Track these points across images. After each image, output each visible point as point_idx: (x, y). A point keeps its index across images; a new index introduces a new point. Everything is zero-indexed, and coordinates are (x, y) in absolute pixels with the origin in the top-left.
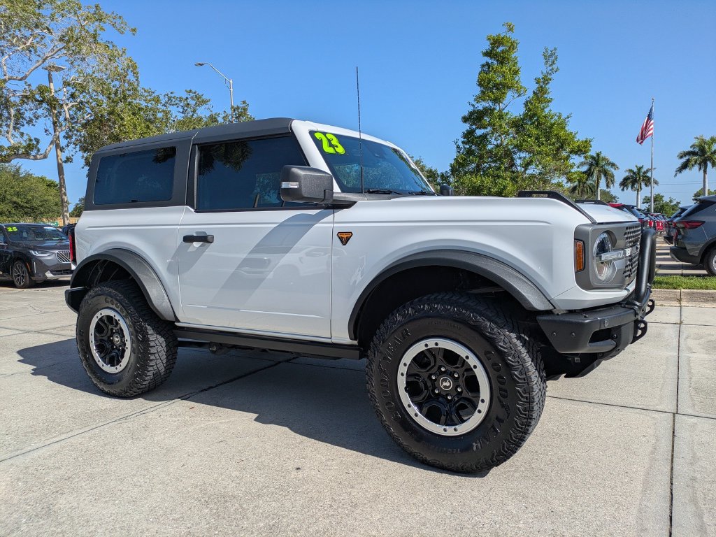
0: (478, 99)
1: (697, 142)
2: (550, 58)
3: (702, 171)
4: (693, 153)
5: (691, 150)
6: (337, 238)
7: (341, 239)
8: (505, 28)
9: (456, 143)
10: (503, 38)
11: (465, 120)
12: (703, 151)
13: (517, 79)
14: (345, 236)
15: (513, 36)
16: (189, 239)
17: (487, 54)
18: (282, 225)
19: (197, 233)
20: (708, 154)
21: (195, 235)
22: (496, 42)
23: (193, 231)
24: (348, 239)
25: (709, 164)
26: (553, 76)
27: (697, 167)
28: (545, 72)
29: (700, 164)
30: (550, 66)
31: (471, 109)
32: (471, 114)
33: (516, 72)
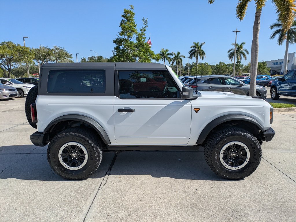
0: (121, 34)
1: (162, 50)
2: (145, 21)
3: (163, 61)
4: (161, 55)
5: (160, 53)
6: (194, 110)
7: (195, 111)
8: (130, 7)
9: (113, 51)
10: (130, 11)
11: (115, 42)
12: (163, 53)
13: (136, 29)
14: (197, 110)
15: (133, 11)
16: (120, 110)
17: (123, 16)
18: (168, 105)
19: (124, 108)
20: (165, 55)
21: (124, 109)
22: (127, 12)
23: (123, 107)
24: (198, 111)
25: (165, 59)
26: (146, 29)
27: (162, 60)
28: (143, 27)
29: (163, 59)
30: (145, 25)
31: (117, 37)
32: (117, 39)
33: (135, 26)
